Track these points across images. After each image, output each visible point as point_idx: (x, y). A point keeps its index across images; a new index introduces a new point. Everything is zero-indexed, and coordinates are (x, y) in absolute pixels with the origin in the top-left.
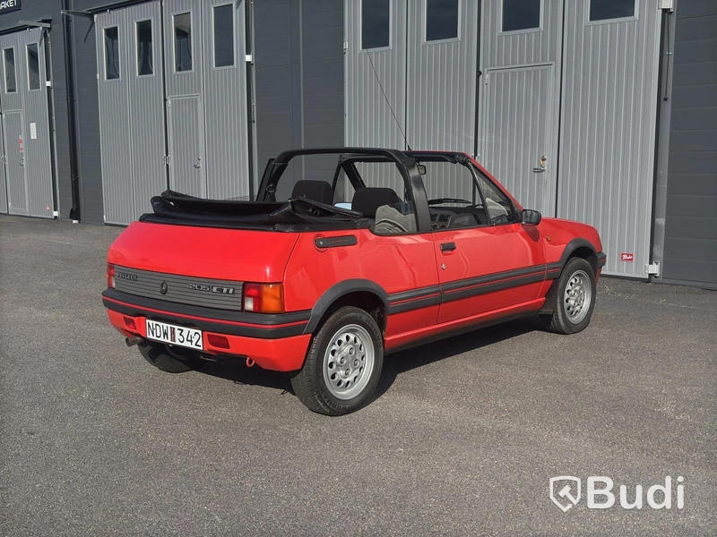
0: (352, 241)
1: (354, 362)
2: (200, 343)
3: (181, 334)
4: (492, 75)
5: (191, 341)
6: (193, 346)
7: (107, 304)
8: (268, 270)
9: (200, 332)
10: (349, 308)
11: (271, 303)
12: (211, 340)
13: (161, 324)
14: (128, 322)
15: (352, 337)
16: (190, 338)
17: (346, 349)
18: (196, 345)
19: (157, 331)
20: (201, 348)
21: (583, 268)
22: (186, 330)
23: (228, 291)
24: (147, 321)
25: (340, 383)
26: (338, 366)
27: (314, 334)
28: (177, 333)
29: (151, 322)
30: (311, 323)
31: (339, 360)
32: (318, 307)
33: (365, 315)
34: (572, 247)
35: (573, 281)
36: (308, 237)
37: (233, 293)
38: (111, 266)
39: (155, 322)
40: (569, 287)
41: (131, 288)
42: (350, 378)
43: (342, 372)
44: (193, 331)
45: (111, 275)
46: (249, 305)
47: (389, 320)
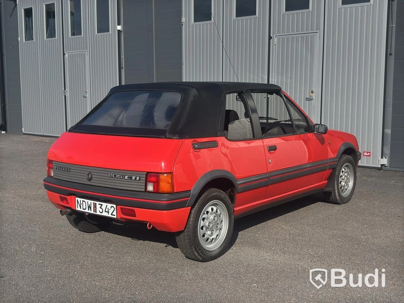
0: (214, 145)
1: (216, 225)
2: (115, 213)
3: (101, 208)
4: (279, 39)
5: (108, 212)
6: (110, 215)
7: (46, 187)
8: (163, 164)
9: (115, 206)
10: (213, 189)
11: (165, 186)
12: (123, 211)
13: (86, 201)
14: (62, 199)
15: (215, 208)
16: (108, 210)
17: (212, 217)
18: (112, 214)
19: (83, 205)
20: (115, 217)
21: (349, 161)
22: (104, 205)
23: (135, 178)
24: (77, 198)
25: (208, 240)
26: (207, 228)
27: (193, 207)
28: (98, 206)
29: (79, 199)
30: (191, 200)
31: (207, 224)
32: (195, 189)
33: (223, 195)
34: (343, 149)
35: (343, 170)
36: (188, 142)
37: (139, 180)
38: (50, 162)
39: (82, 200)
40: (341, 174)
41: (65, 177)
42: (214, 236)
43: (209, 232)
44: (109, 205)
45: (50, 168)
46: (150, 188)
47: (238, 197)
